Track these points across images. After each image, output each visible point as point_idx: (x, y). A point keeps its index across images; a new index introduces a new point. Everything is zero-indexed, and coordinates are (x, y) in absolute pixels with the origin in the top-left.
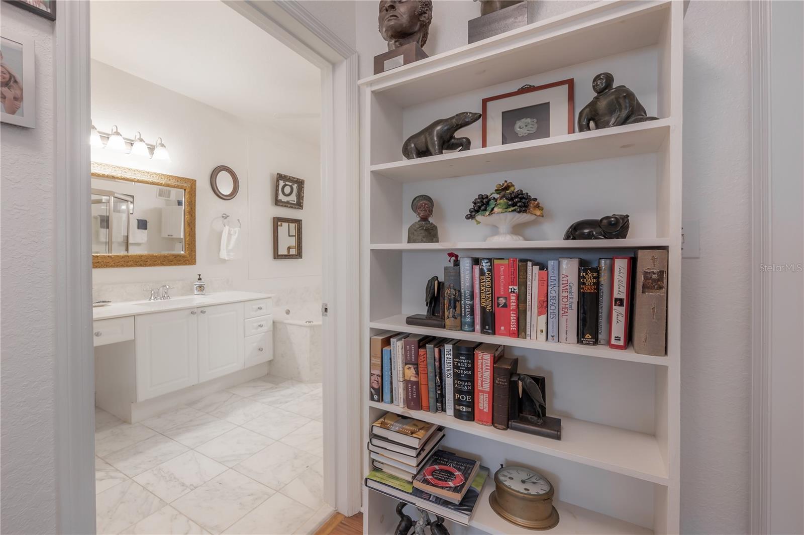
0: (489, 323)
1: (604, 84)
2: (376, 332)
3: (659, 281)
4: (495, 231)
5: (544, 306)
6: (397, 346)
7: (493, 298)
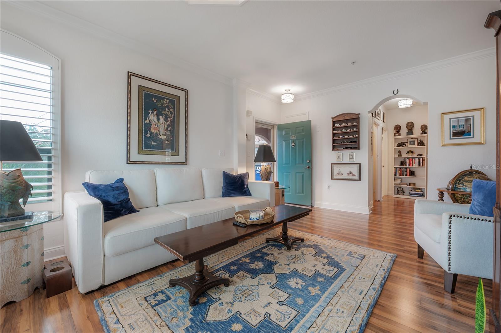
0: (409, 165)
1: (421, 140)
2: (395, 167)
3: (425, 160)
4: (409, 155)
5: (415, 163)
6: (398, 169)
7: (409, 163)
